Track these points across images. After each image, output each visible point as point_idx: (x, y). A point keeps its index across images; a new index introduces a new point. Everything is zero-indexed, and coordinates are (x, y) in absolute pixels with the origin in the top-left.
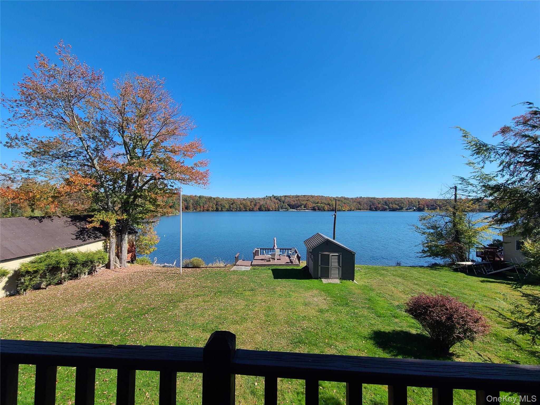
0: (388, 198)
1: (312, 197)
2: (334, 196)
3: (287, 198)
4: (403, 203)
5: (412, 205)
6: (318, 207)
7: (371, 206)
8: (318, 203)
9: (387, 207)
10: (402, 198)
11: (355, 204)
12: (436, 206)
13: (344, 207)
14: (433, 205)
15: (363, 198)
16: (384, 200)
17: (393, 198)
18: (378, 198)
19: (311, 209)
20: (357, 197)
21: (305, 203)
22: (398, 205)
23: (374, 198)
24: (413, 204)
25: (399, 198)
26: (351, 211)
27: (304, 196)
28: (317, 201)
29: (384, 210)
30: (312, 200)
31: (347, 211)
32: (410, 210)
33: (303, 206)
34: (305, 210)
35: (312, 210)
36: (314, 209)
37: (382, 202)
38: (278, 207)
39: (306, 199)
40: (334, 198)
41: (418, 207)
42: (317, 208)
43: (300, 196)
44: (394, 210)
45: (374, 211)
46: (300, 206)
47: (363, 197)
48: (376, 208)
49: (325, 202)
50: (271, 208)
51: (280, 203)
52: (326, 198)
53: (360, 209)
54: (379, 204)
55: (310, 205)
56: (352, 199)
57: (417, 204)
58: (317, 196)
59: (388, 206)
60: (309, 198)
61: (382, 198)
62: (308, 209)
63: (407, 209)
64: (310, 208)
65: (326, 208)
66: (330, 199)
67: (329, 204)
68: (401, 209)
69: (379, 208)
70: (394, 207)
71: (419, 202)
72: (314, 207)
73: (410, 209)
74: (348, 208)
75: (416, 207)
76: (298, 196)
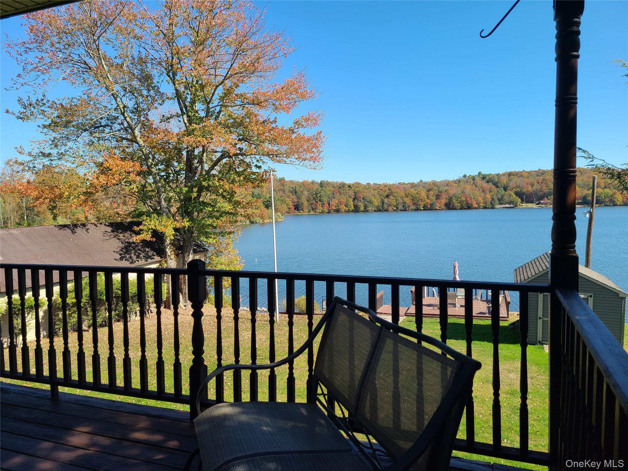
3: (515, 179)
38: (493, 199)
46: (548, 195)
50: (474, 203)
51: (498, 191)
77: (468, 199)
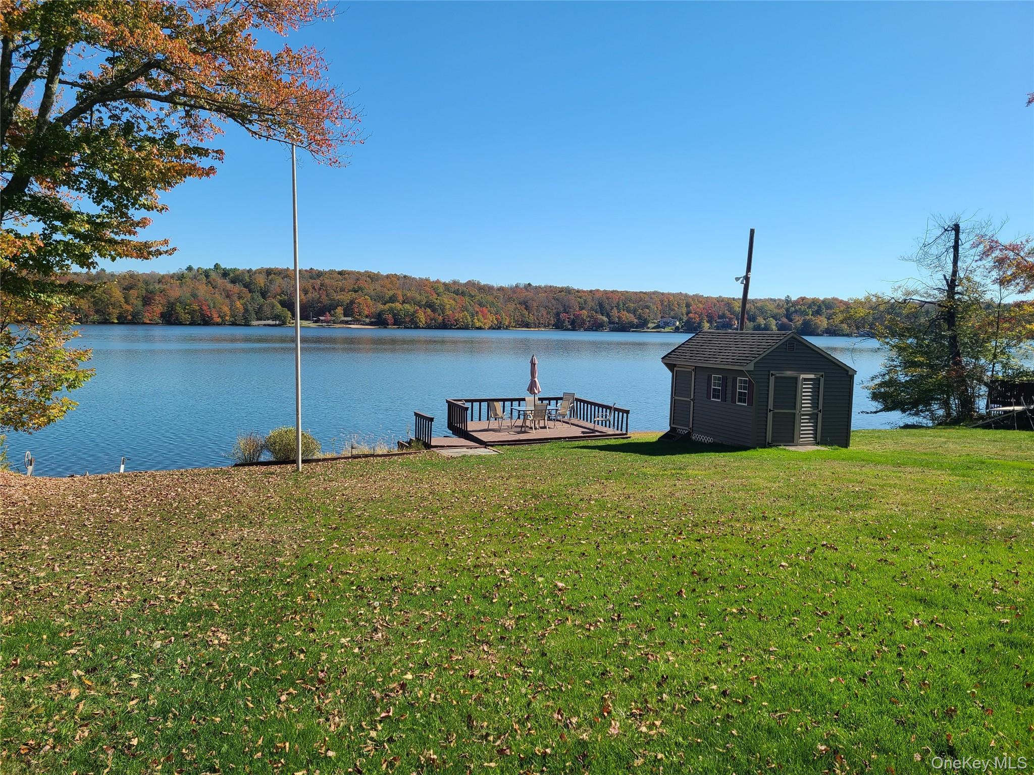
0: (606, 292)
1: (373, 277)
2: (446, 279)
3: (279, 280)
4: (648, 307)
5: (672, 313)
6: (394, 315)
7: (558, 314)
8: (392, 299)
9: (605, 319)
10: (645, 293)
11: (511, 307)
12: (731, 319)
13: (480, 316)
14: (722, 316)
15: (536, 288)
16: (597, 296)
17: (622, 293)
18: (578, 291)
19: (368, 320)
20: (517, 286)
21: (346, 297)
22: (634, 312)
23: (568, 291)
24: (673, 310)
25: (636, 293)
26: (499, 328)
27: (340, 273)
28: (391, 293)
29: (597, 327)
30: (370, 288)
31: (489, 328)
32: (667, 330)
33: (340, 310)
34: (347, 322)
35: (371, 324)
36: (379, 321)
37: (591, 304)
38: (246, 310)
39: (349, 284)
40: (444, 284)
41: (688, 321)
42: (389, 317)
43: (326, 273)
44: (622, 327)
45: (569, 330)
46: (329, 308)
47: (534, 284)
48: (573, 323)
49: (419, 298)
50: (215, 316)
51: (253, 299)
52: (422, 284)
53: (527, 325)
54: (582, 308)
55: (368, 306)
56: (501, 289)
57: (684, 310)
58: (388, 277)
59: (608, 316)
60: (361, 283)
61: (591, 291)
62: (357, 321)
63: (658, 327)
64: (367, 317)
65: (422, 317)
66: (435, 287)
67: (430, 305)
68: (641, 325)
69: (583, 322)
70: (624, 318)
71: (688, 305)
72: (380, 315)
73: (667, 324)
74: (491, 319)
75: (680, 320)
76: (320, 274)
77: (204, 308)
